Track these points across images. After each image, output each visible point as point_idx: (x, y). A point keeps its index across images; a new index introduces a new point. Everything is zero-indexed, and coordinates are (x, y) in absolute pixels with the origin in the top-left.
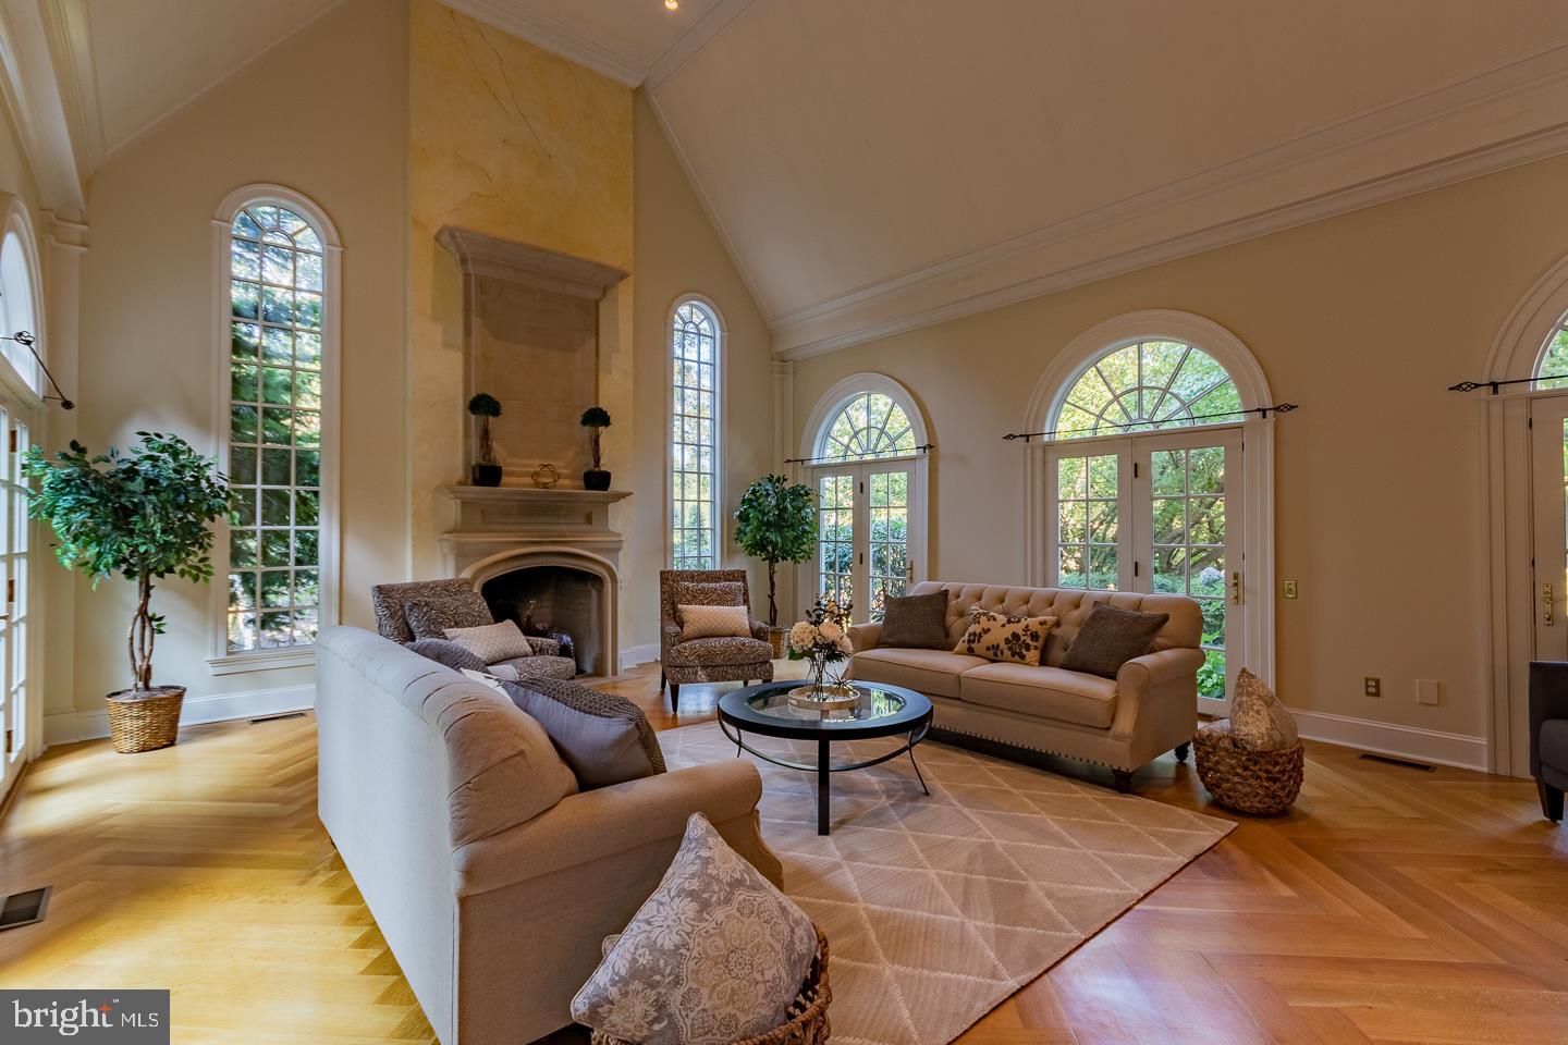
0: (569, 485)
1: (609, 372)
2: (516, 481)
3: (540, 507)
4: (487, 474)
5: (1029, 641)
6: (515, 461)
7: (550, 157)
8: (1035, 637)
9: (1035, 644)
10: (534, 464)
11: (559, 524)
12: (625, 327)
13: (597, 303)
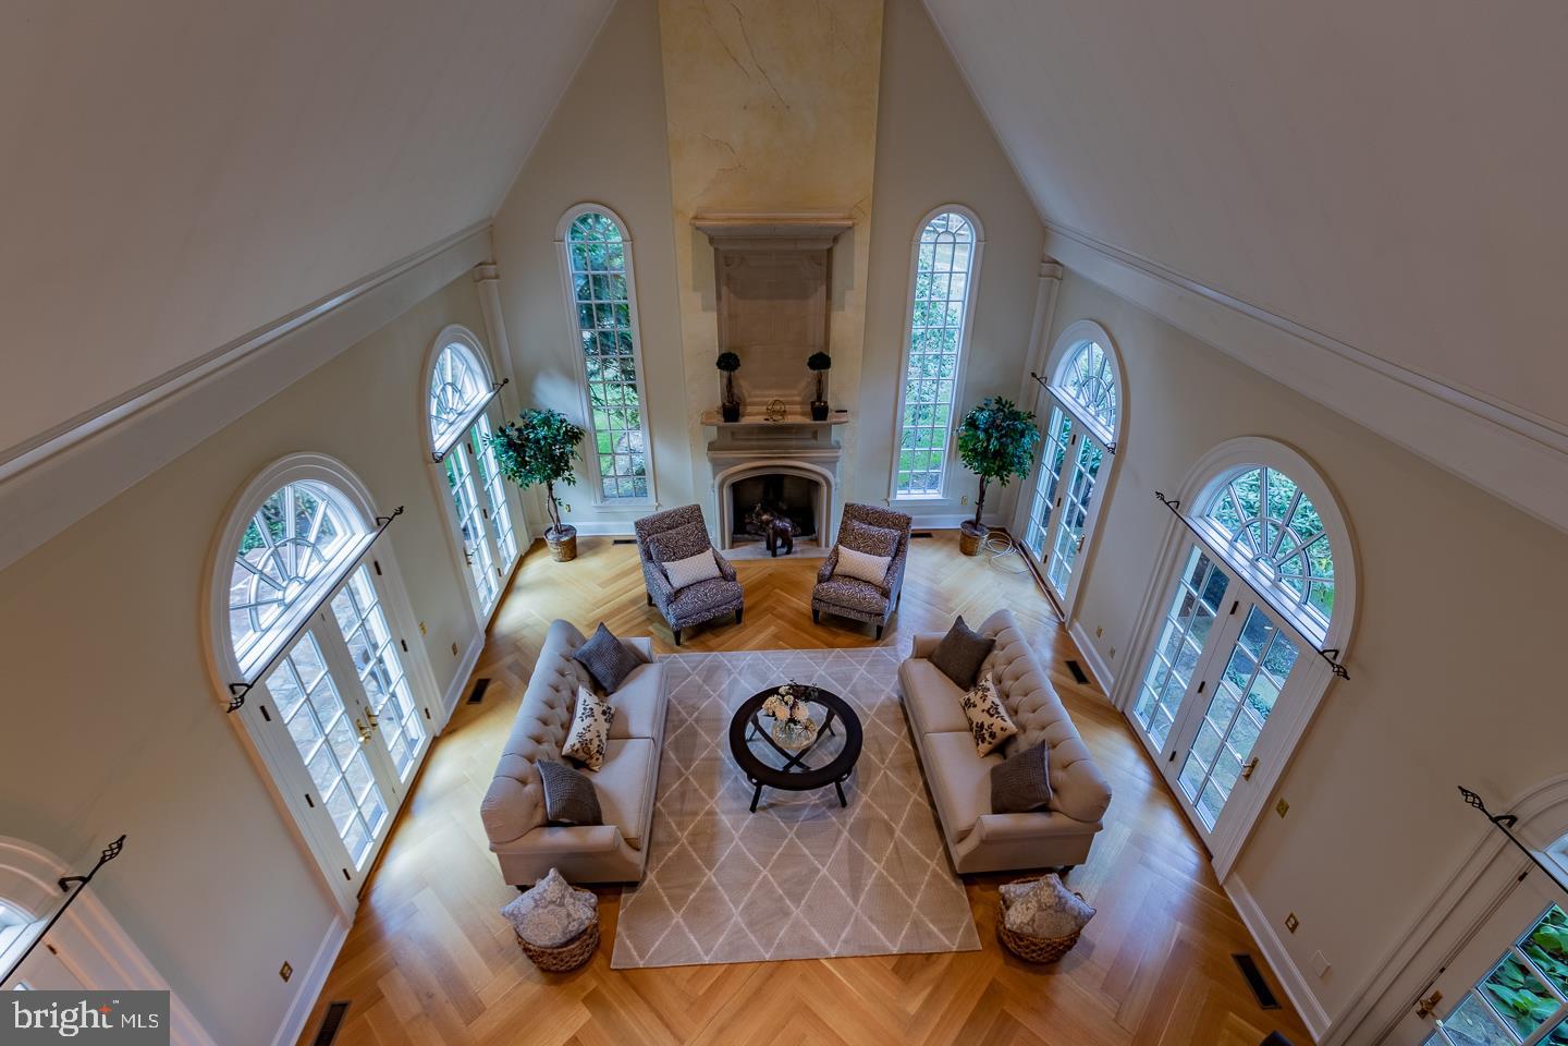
1: (842, 308)
3: (776, 433)
4: (731, 411)
5: (987, 736)
6: (758, 392)
7: (788, 107)
8: (993, 735)
9: (990, 740)
10: (772, 395)
12: (860, 265)
13: (830, 251)
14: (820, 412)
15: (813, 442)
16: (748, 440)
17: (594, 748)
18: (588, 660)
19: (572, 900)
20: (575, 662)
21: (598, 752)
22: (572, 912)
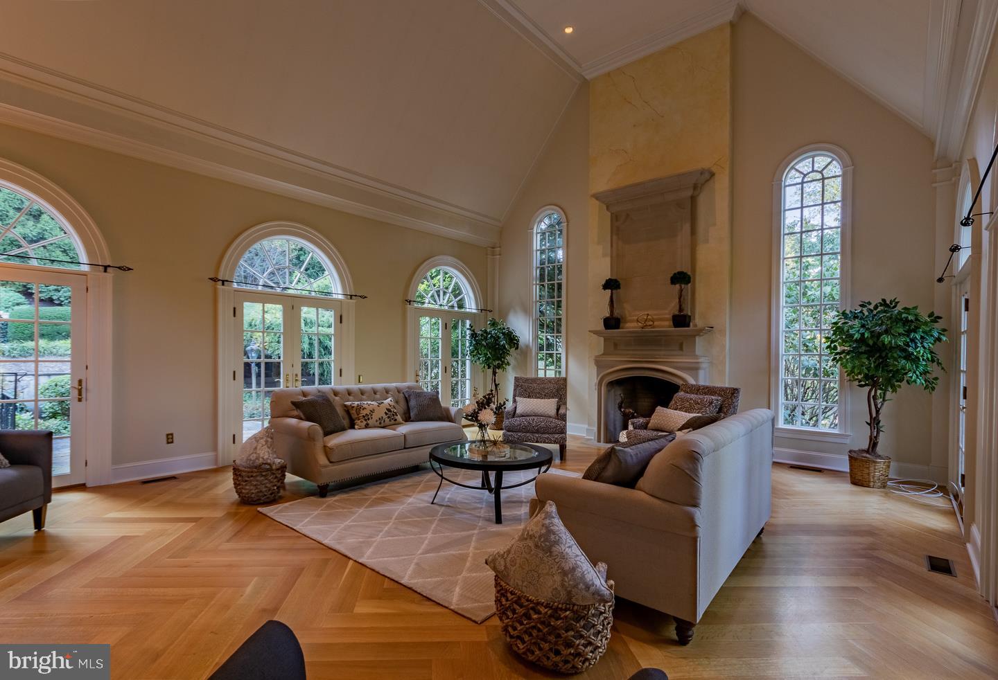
0: (666, 325)
2: (631, 326)
3: (649, 340)
7: (663, 116)
10: (642, 314)
11: (660, 350)
14: (681, 320)
15: (681, 352)
16: (628, 350)
17: (363, 413)
18: (409, 396)
19: (264, 443)
20: (402, 395)
21: (364, 416)
22: (258, 447)
